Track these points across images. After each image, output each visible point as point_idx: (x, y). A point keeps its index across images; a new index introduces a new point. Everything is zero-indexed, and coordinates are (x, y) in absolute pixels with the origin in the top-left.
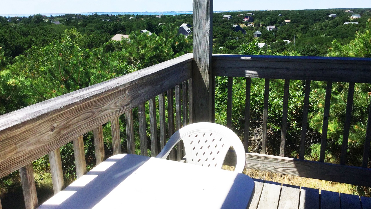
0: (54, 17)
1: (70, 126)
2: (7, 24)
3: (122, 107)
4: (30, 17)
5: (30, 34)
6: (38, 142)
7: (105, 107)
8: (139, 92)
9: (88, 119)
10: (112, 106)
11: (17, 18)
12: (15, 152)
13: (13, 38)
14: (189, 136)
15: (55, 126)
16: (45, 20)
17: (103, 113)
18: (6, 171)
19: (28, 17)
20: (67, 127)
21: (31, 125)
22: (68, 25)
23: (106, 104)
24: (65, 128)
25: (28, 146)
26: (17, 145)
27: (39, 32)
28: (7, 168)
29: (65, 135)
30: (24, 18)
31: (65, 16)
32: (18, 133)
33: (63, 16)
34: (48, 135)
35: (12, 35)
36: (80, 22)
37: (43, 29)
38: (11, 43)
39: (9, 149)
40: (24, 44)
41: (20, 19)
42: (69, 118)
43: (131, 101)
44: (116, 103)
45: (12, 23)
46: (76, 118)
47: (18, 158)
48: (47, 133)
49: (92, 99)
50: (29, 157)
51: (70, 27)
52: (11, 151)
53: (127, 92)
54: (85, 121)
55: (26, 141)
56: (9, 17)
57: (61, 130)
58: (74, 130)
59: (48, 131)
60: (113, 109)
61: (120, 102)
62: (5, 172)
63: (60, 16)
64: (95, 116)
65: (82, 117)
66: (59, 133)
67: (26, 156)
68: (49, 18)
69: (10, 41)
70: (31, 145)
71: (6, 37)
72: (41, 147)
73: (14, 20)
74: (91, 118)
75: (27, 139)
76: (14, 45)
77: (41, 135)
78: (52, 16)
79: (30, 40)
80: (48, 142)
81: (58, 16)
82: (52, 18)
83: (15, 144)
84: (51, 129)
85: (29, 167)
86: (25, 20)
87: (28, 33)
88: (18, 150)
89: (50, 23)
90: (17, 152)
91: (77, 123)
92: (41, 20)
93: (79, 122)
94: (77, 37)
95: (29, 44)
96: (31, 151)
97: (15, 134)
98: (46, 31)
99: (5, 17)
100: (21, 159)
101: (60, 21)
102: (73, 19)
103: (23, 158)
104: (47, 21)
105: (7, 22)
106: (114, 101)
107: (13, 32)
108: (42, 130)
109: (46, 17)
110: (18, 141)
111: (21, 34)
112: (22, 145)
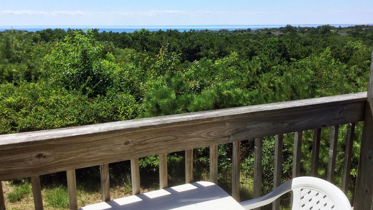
0: (342, 28)
1: (146, 144)
2: (295, 34)
3: (217, 138)
4: (319, 28)
5: (313, 44)
6: (111, 150)
7: (193, 134)
8: (248, 127)
9: (169, 142)
10: (202, 135)
11: (306, 28)
12: (87, 153)
13: (293, 48)
14: (302, 190)
15: (129, 141)
16: (332, 31)
17: (189, 140)
18: (77, 165)
19: (316, 28)
20: (143, 144)
21: (105, 137)
22: (354, 37)
23: (194, 132)
24: (140, 144)
25: (100, 151)
26: (89, 149)
27: (321, 43)
28: (78, 164)
29: (139, 150)
30: (313, 28)
31: (354, 27)
32: (91, 140)
33: (352, 27)
34: (121, 147)
35: (292, 45)
36: (369, 34)
37: (326, 40)
38: (290, 53)
39: (82, 150)
40: (302, 53)
41: (309, 29)
42: (145, 137)
43: (233, 134)
44: (210, 133)
45: (300, 33)
46: (154, 139)
47: (90, 159)
48: (120, 145)
49: (174, 125)
50: (99, 160)
51: (356, 39)
52: (83, 152)
53: (228, 125)
54: (165, 143)
55: (99, 147)
56: (299, 27)
57: (135, 145)
58: (150, 148)
59: (122, 144)
60: (204, 138)
61: (216, 132)
62: (75, 166)
63: (349, 27)
64: (178, 140)
65: (161, 139)
66: (133, 147)
67: (96, 159)
68: (337, 28)
69: (290, 50)
70: (103, 151)
71: (287, 47)
72: (112, 155)
73: (302, 30)
74: (173, 141)
75: (99, 146)
76: (292, 54)
77: (114, 145)
78: (340, 26)
79: (308, 50)
80: (120, 152)
81: (347, 27)
82: (340, 28)
83: (88, 148)
84: (125, 143)
85: (104, 168)
86: (313, 30)
87: (311, 43)
88: (90, 153)
89: (336, 34)
90: (89, 154)
91: (154, 143)
92: (328, 31)
93: (157, 142)
94: (360, 50)
95: (307, 54)
96: (102, 156)
97: (88, 141)
98: (329, 42)
99: (296, 28)
100: (91, 160)
101: (347, 32)
102: (363, 30)
103: (93, 159)
104: (334, 32)
105: (296, 32)
106: (207, 131)
107: (294, 42)
108: (115, 142)
109: (333, 28)
110: (90, 146)
111: (302, 44)
112: (94, 150)
